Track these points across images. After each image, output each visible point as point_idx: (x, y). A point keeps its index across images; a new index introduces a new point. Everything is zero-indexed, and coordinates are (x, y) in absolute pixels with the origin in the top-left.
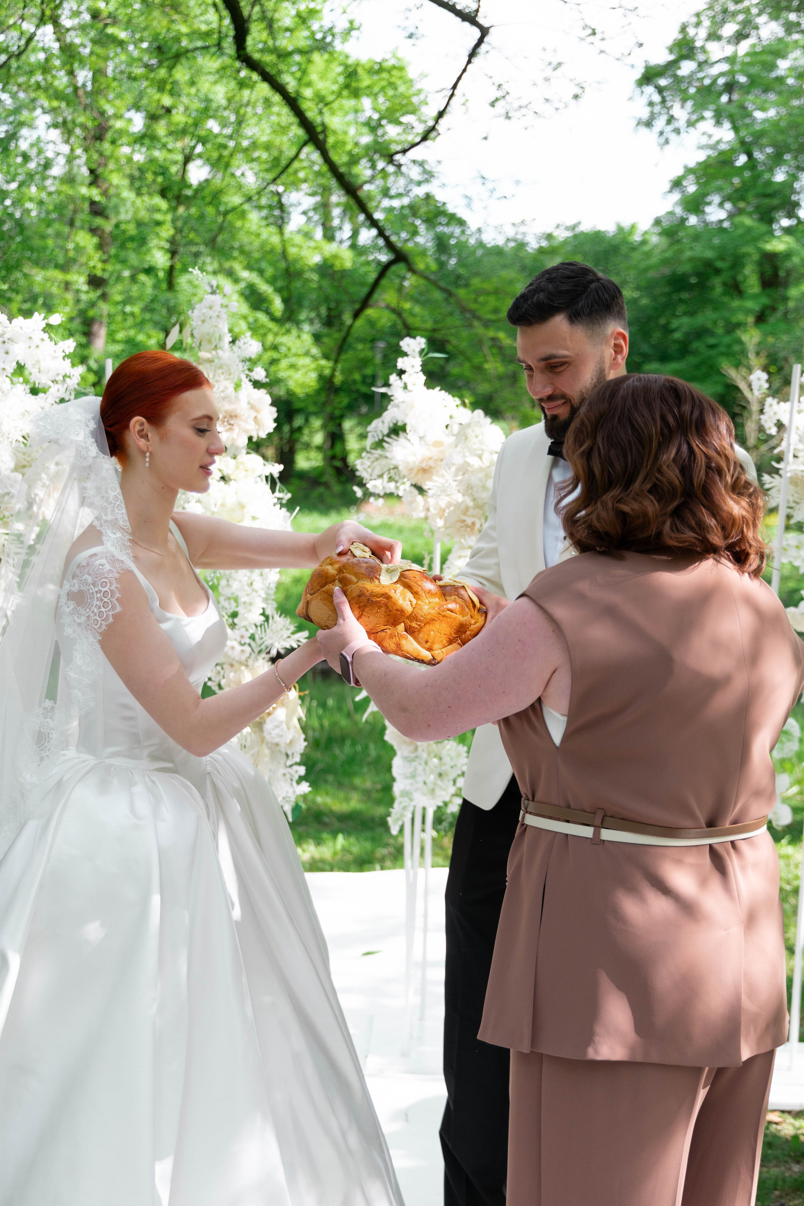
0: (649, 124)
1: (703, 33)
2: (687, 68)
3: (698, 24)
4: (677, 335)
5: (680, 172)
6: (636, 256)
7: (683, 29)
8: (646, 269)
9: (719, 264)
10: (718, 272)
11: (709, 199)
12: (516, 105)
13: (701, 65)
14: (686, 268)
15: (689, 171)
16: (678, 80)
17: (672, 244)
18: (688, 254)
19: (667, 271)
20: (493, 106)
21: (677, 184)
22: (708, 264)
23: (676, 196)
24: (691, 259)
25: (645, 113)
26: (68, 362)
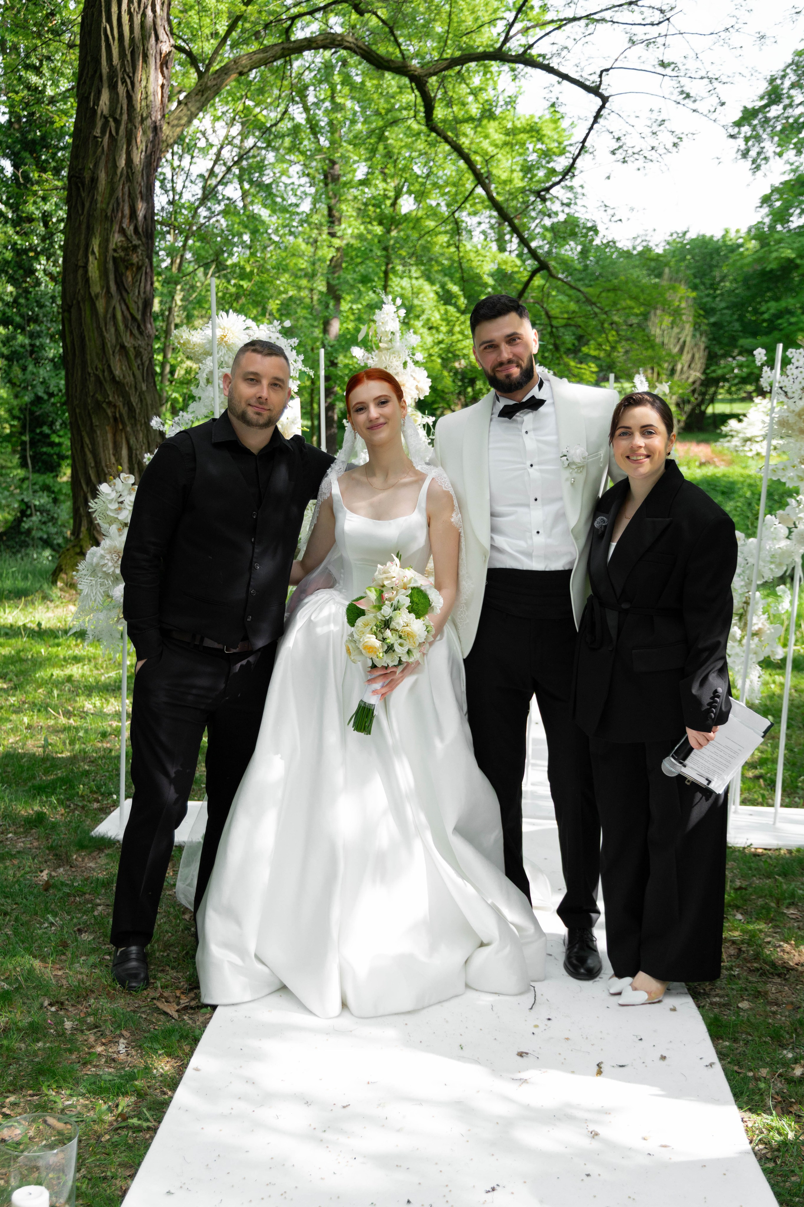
0: (745, 154)
1: (787, 83)
2: (775, 111)
3: (783, 77)
4: (766, 316)
5: (768, 191)
6: (733, 257)
7: (772, 80)
8: (741, 268)
9: (798, 261)
10: (797, 267)
11: (791, 211)
12: (630, 152)
13: (785, 108)
14: (773, 266)
15: (775, 190)
16: (767, 120)
17: (762, 247)
18: (774, 255)
19: (759, 267)
20: (613, 153)
21: (766, 200)
22: (790, 261)
23: (765, 210)
24: (776, 258)
25: (743, 147)
26: (294, 352)
